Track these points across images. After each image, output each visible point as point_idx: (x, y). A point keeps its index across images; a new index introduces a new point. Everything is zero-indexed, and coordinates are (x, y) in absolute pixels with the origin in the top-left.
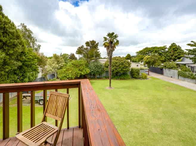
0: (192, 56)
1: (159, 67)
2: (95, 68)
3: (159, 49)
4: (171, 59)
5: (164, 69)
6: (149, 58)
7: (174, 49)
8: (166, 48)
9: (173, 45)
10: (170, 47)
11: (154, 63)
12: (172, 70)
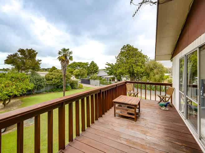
0: (108, 71)
1: (86, 79)
2: (37, 81)
3: (83, 64)
4: (92, 72)
5: (91, 80)
6: (78, 71)
7: (93, 65)
8: (88, 64)
9: (93, 63)
10: (91, 64)
11: (82, 75)
12: (96, 81)
